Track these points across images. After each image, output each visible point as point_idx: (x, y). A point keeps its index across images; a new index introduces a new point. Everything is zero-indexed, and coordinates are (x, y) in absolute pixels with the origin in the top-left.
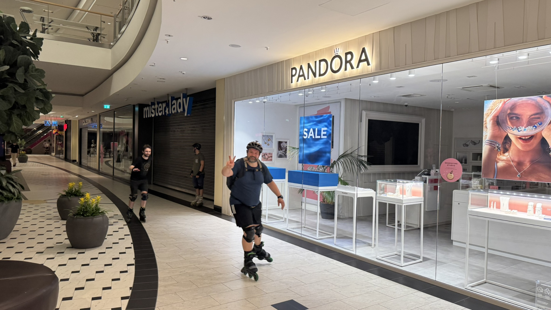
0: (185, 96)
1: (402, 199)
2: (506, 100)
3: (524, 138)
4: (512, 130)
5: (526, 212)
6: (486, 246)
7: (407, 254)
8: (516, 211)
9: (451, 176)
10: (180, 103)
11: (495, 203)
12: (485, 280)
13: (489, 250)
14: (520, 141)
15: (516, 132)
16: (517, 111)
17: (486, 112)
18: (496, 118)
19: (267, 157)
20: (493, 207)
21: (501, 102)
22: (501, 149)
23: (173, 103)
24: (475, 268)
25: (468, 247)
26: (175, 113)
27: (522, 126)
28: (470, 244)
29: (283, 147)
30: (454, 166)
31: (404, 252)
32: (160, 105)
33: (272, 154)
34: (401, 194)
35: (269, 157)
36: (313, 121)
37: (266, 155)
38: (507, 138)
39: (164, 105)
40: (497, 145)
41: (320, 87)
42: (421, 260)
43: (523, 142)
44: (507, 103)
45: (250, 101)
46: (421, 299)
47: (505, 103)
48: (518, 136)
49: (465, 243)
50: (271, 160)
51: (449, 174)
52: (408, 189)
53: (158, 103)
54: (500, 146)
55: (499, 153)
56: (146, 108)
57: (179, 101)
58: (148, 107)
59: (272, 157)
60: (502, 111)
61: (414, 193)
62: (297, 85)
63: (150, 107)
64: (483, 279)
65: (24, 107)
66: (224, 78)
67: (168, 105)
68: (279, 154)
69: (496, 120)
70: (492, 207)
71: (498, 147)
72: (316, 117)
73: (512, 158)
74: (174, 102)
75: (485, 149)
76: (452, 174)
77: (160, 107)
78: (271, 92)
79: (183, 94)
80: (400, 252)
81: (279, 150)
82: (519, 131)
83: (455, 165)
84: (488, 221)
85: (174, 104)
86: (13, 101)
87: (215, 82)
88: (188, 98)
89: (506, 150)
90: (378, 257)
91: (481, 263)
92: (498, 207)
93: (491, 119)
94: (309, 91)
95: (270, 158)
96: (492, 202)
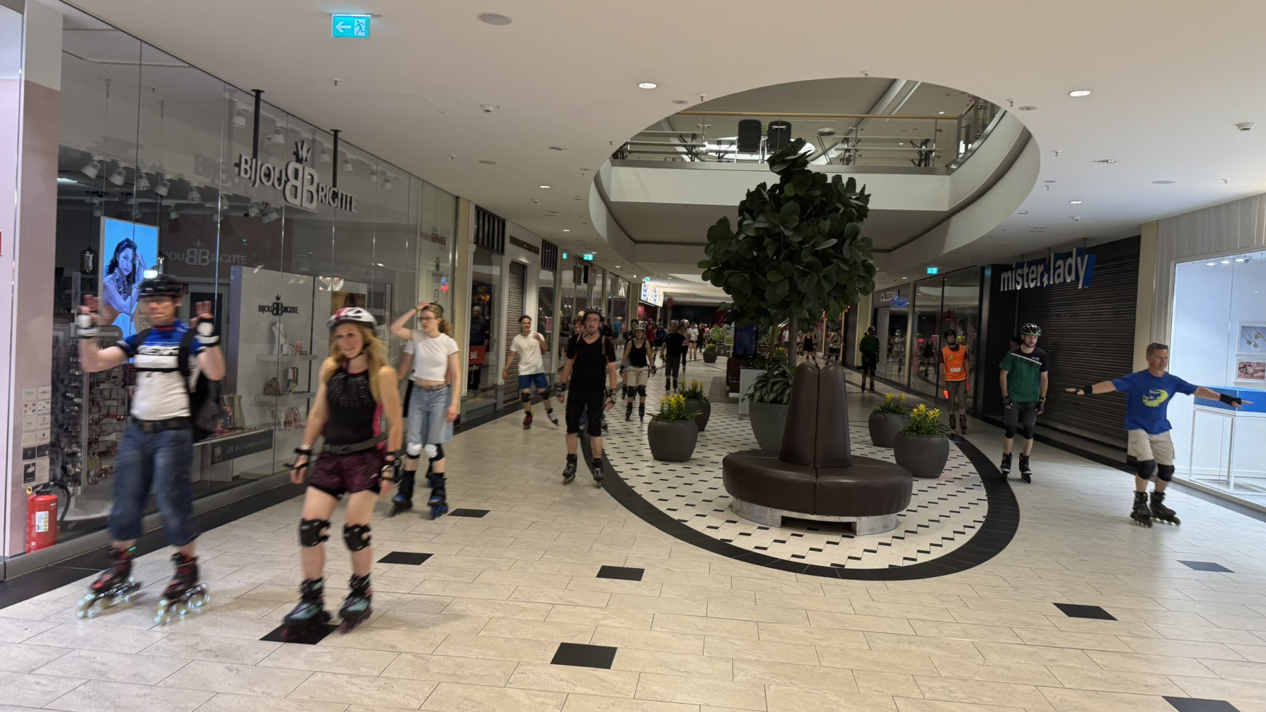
0: (1081, 253)
10: (1070, 265)
19: (1250, 370)
23: (1057, 266)
26: (1060, 283)
32: (1033, 268)
35: (1257, 371)
37: (1250, 366)
39: (1041, 268)
45: (1211, 262)
50: (1263, 377)
53: (1029, 266)
56: (1005, 273)
57: (1069, 261)
58: (1010, 272)
59: (1264, 371)
63: (1014, 272)
65: (844, 287)
66: (1158, 221)
67: (1047, 269)
74: (1060, 262)
77: (1033, 272)
79: (1077, 249)
85: (1059, 267)
86: (836, 280)
87: (1140, 226)
88: (1087, 257)
95: (1260, 374)
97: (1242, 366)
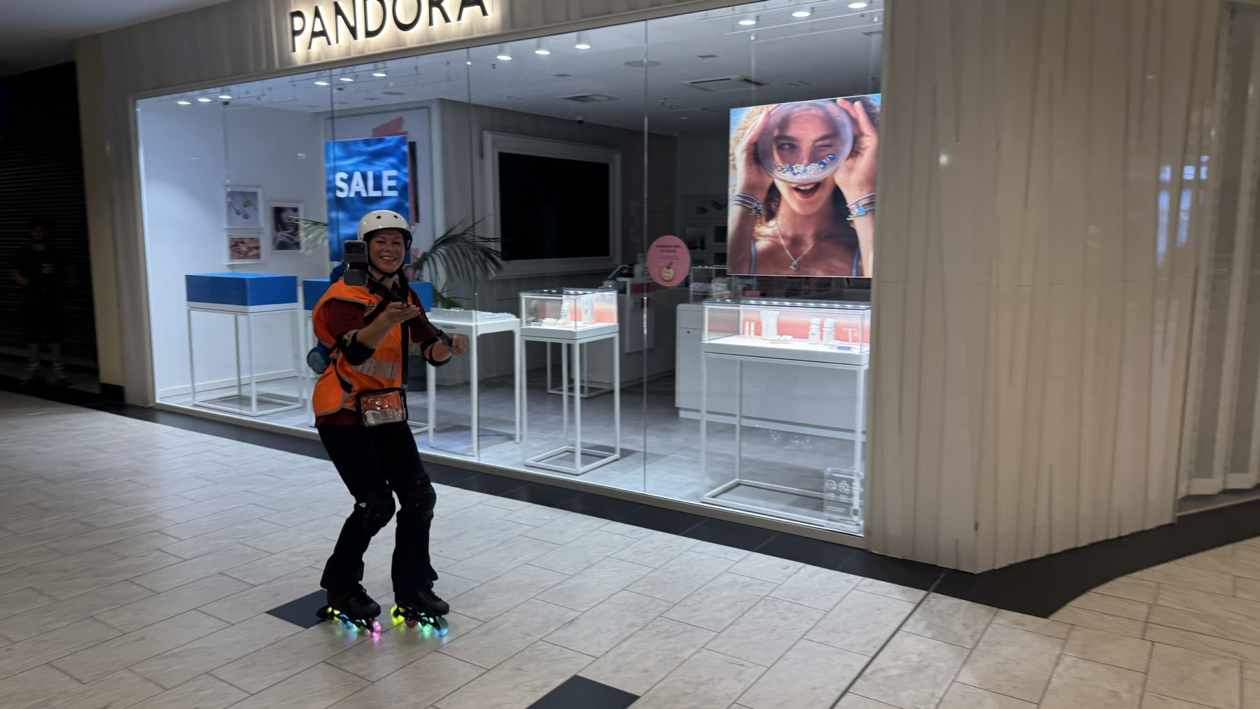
1: (573, 330)
2: (771, 107)
3: (802, 188)
4: (781, 173)
5: (806, 337)
6: (737, 412)
7: (589, 446)
8: (789, 337)
9: (669, 273)
11: (753, 324)
12: (736, 480)
13: (743, 420)
14: (797, 195)
15: (788, 176)
16: (793, 132)
17: (734, 133)
18: (753, 147)
19: (243, 248)
20: (750, 334)
21: (761, 113)
22: (763, 212)
24: (719, 459)
25: (704, 418)
27: (800, 163)
28: (708, 412)
29: (287, 221)
30: (674, 251)
31: (582, 443)
33: (257, 240)
34: (572, 320)
35: (250, 249)
36: (361, 154)
37: (243, 243)
38: (773, 190)
40: (755, 205)
41: (370, 66)
42: (617, 456)
43: (803, 198)
44: (774, 115)
45: (182, 98)
46: (617, 538)
47: (768, 114)
48: (794, 185)
49: (698, 411)
50: (257, 256)
51: (665, 270)
52: (586, 307)
54: (761, 207)
55: (758, 221)
59: (258, 248)
60: (765, 132)
61: (599, 316)
62: (308, 58)
64: (733, 478)
66: (100, 34)
68: (281, 239)
69: (751, 151)
70: (747, 333)
71: (756, 208)
72: (367, 142)
73: (782, 230)
75: (734, 212)
76: (671, 271)
78: (240, 75)
80: (573, 445)
81: (278, 230)
82: (795, 174)
83: (675, 249)
84: (742, 362)
87: (73, 44)
89: (771, 215)
90: (529, 461)
91: (730, 448)
92: (758, 332)
93: (745, 150)
94: (343, 75)
95: (255, 252)
96: (747, 323)
97: (234, 243)
